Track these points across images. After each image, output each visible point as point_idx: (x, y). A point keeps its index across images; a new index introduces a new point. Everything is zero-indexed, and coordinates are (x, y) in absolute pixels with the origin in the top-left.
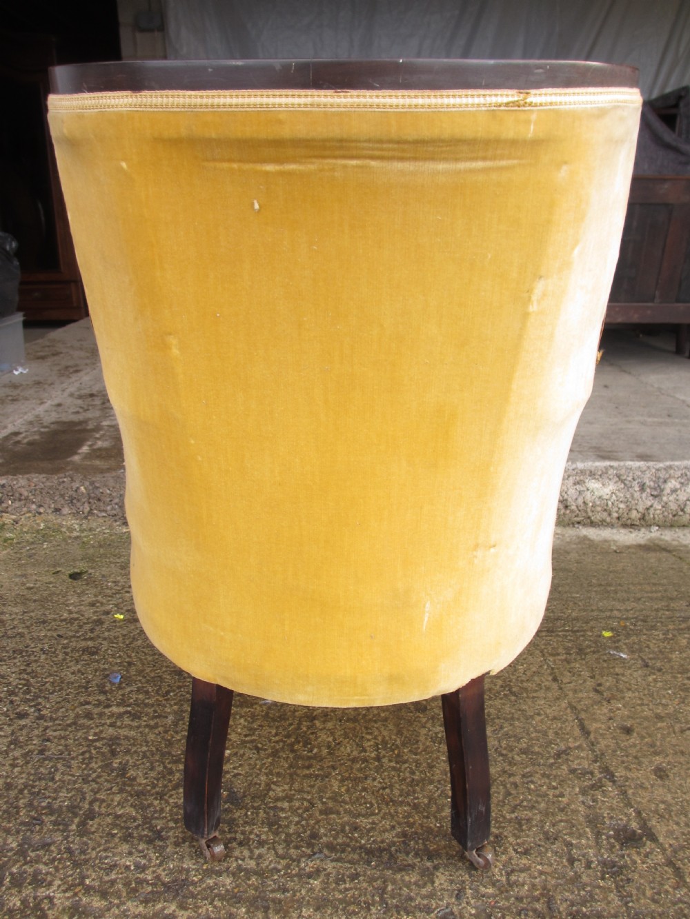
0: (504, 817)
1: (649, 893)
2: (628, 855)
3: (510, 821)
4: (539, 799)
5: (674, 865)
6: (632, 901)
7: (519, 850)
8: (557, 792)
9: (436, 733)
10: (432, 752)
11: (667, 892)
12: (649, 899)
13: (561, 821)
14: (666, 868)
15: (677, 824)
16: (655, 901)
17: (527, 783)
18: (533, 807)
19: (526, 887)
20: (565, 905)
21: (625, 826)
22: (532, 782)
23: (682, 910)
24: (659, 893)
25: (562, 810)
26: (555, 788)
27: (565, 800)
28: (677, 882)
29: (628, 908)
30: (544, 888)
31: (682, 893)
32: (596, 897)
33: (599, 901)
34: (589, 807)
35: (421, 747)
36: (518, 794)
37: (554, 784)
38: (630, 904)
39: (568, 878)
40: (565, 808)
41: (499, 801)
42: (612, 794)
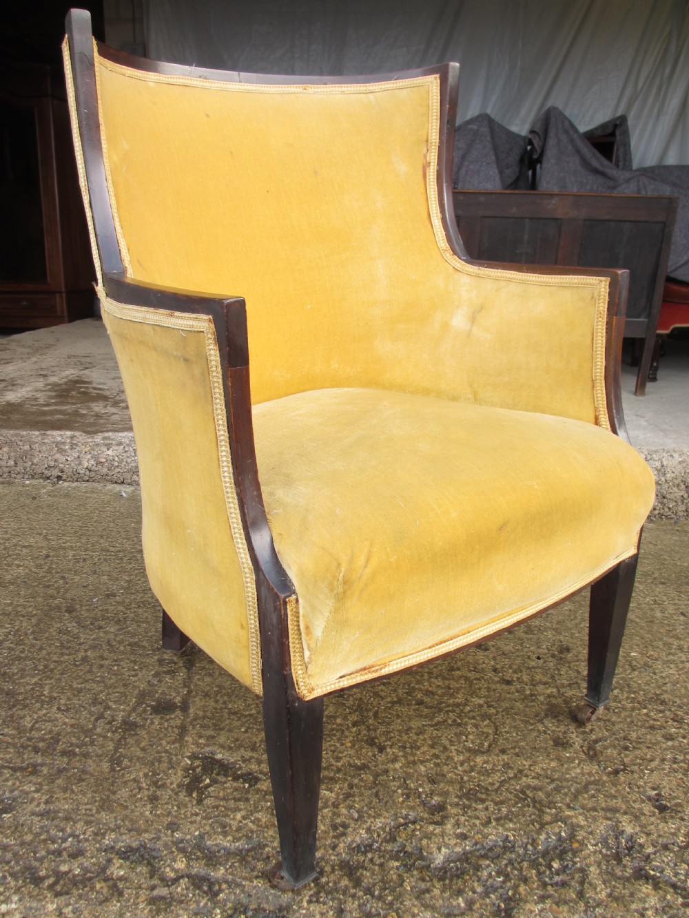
0: (71, 686)
1: (143, 744)
2: (152, 720)
3: (74, 689)
4: (113, 677)
5: (186, 727)
6: (125, 748)
7: (62, 708)
8: (133, 673)
9: (67, 628)
10: (52, 640)
11: (161, 744)
12: (140, 748)
13: (117, 692)
14: (175, 730)
15: (217, 701)
16: (143, 749)
17: (113, 666)
18: (103, 682)
19: (43, 732)
20: (64, 746)
21: (170, 700)
22: (118, 665)
23: (161, 757)
24: (152, 746)
25: (124, 685)
26: (135, 670)
27: (134, 679)
28: (176, 739)
29: (116, 751)
30: (59, 734)
31: (172, 747)
32: (96, 743)
33: (96, 746)
34: (153, 685)
35: (46, 635)
36: (98, 672)
37: (136, 668)
38: (120, 750)
39: (85, 729)
40: (130, 684)
41: (78, 676)
42: (179, 678)
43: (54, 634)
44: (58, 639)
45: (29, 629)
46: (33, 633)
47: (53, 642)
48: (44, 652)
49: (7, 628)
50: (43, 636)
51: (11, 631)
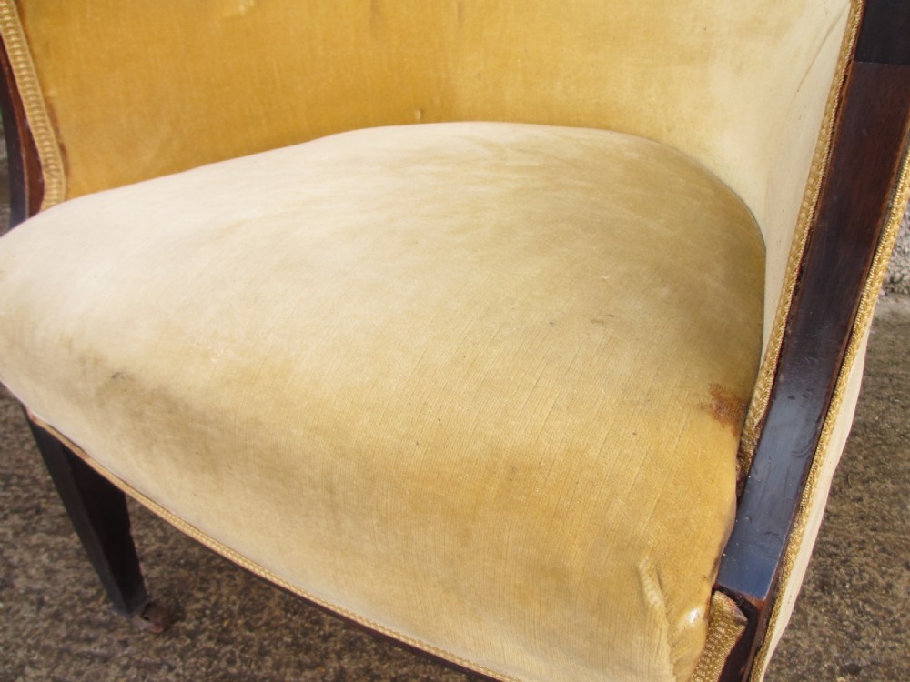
43: (277, 612)
44: (286, 626)
45: (234, 603)
46: (243, 610)
47: (278, 634)
48: (269, 661)
49: (197, 601)
50: (260, 619)
51: (205, 608)
